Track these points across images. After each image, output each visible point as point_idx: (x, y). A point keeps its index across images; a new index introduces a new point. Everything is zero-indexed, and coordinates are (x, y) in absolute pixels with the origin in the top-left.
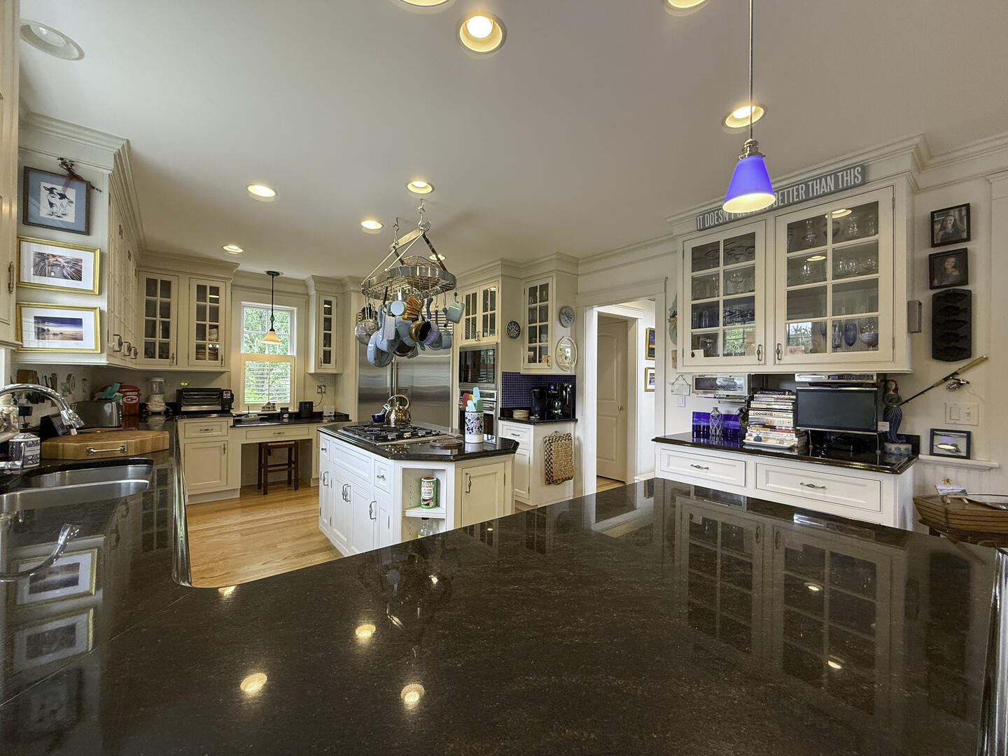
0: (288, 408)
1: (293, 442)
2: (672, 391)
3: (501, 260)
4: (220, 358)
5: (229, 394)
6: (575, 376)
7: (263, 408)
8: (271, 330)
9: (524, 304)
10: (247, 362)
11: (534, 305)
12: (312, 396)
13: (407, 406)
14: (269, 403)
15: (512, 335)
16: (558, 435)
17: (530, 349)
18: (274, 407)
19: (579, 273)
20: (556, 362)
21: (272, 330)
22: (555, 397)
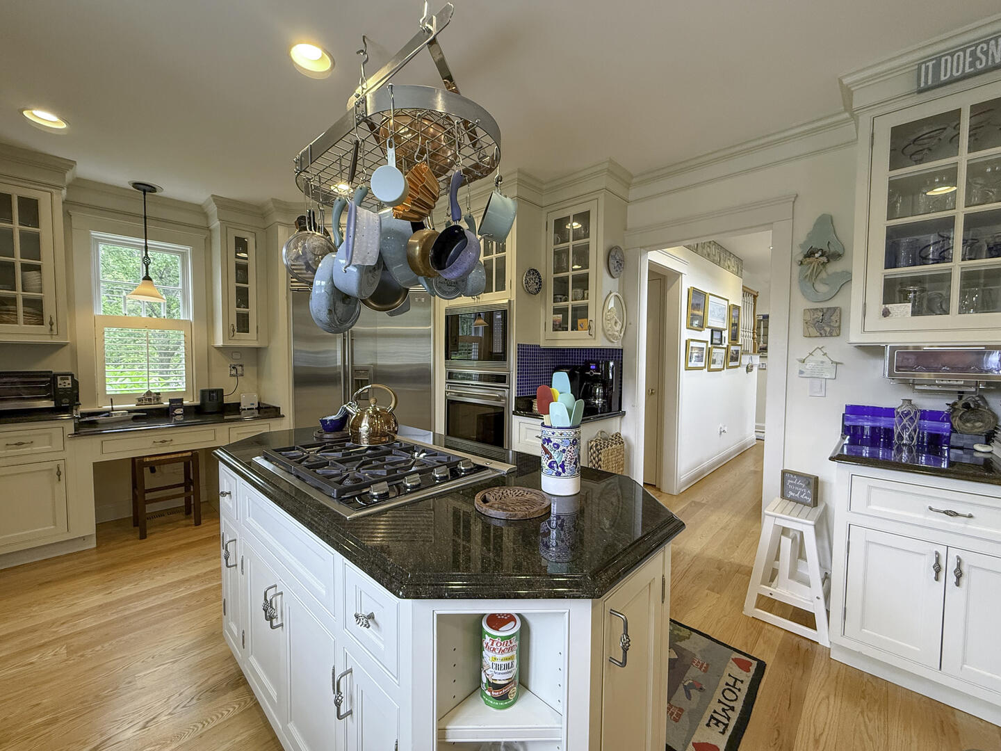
0: (181, 400)
1: (189, 454)
2: (801, 372)
3: (519, 171)
4: (47, 320)
5: (70, 381)
6: (622, 350)
7: (140, 400)
8: (144, 279)
9: (547, 242)
10: (106, 329)
11: (562, 245)
12: (222, 380)
13: (392, 406)
14: (149, 393)
15: (530, 289)
16: (604, 435)
17: (556, 311)
18: (158, 399)
19: (630, 199)
20: (603, 329)
21: (147, 278)
22: (595, 380)
